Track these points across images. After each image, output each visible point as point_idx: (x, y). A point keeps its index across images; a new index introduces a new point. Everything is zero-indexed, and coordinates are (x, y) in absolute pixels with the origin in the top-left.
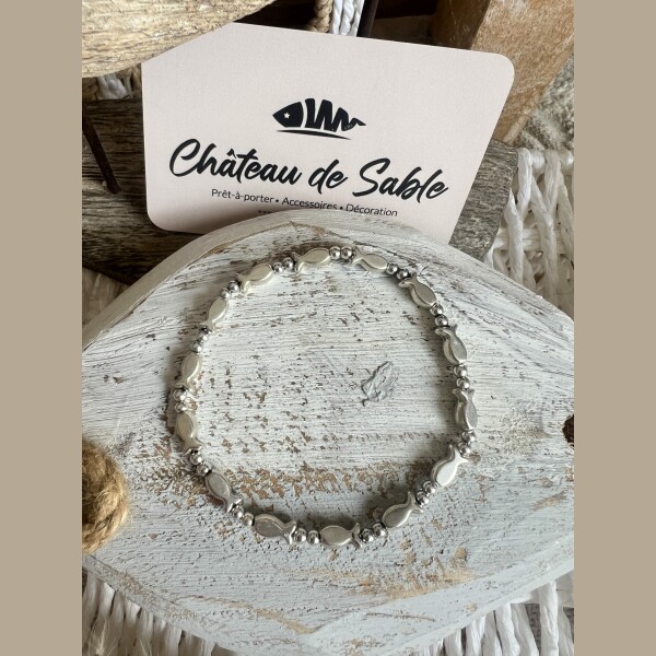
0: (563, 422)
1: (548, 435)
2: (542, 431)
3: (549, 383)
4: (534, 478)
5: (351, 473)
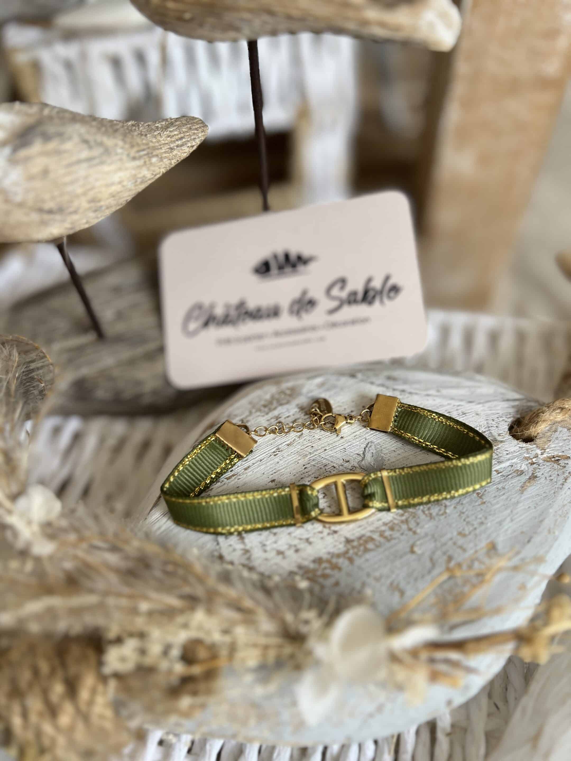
0: (507, 430)
1: (502, 442)
2: (496, 440)
3: (484, 410)
4: (509, 474)
5: (383, 528)
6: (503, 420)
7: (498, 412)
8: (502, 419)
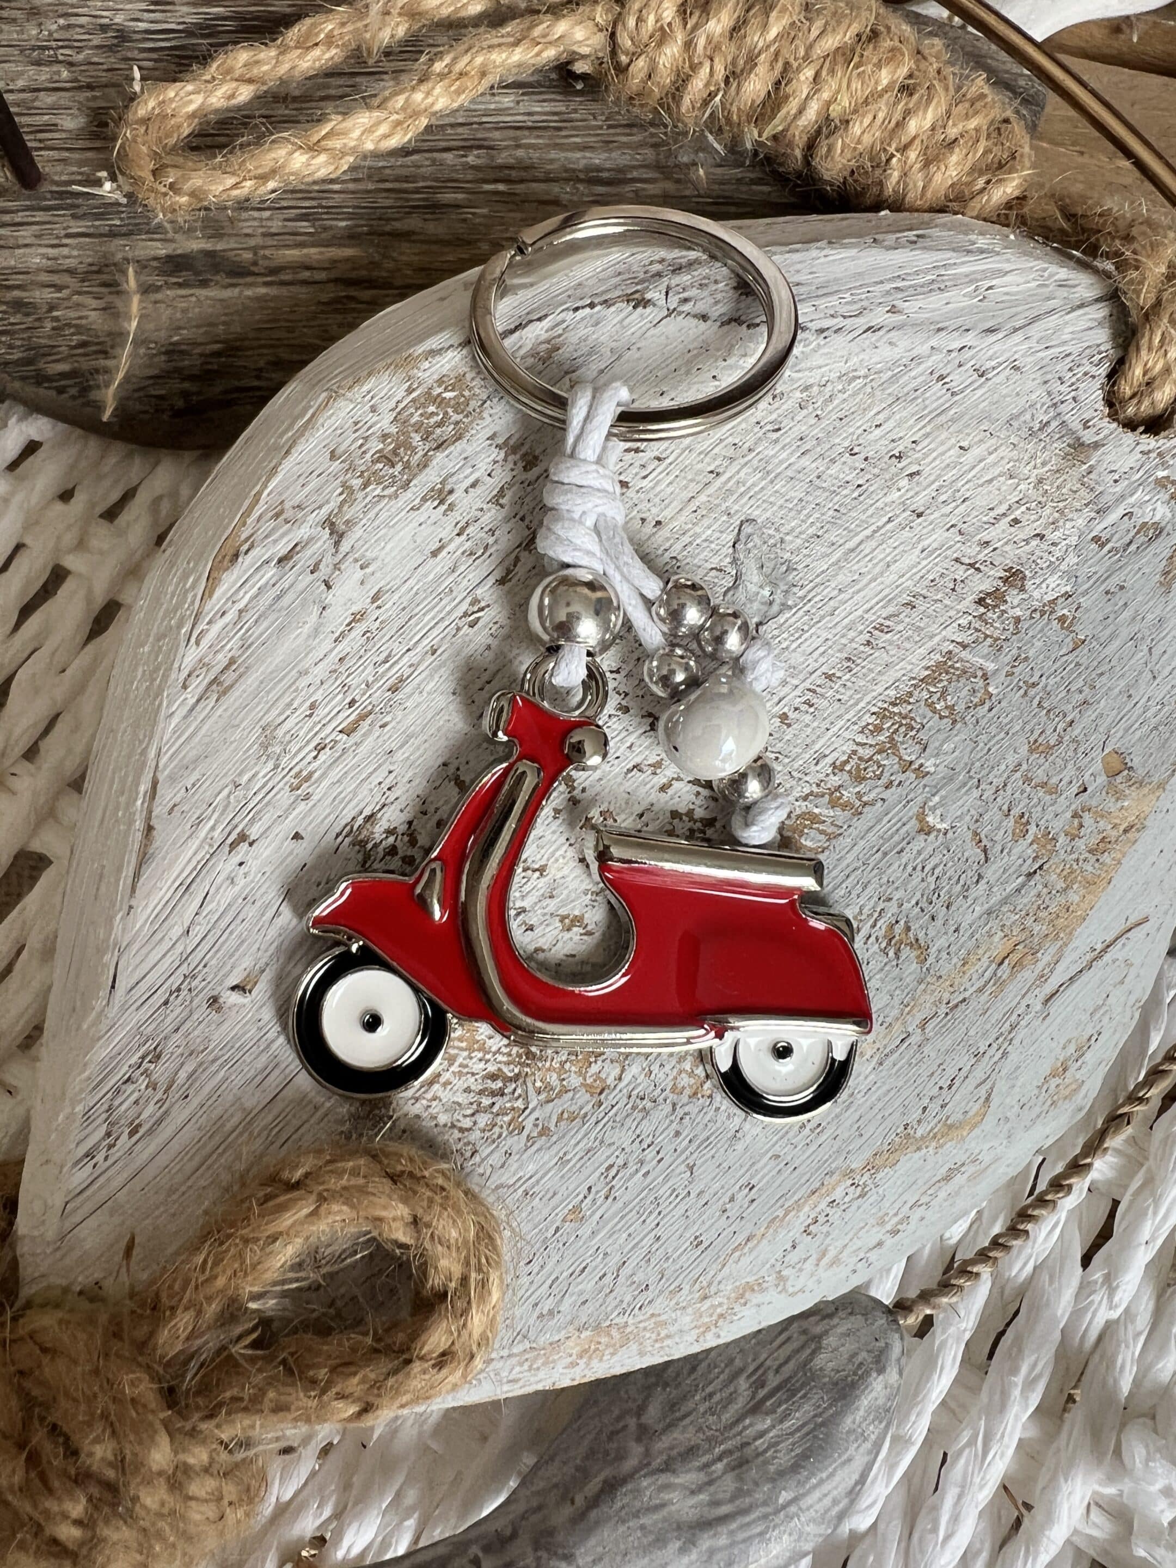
0: (1100, 404)
1: (1096, 445)
2: (1082, 445)
4: (1127, 540)
5: (835, 781)
6: (1086, 374)
7: (1068, 348)
8: (1082, 370)
